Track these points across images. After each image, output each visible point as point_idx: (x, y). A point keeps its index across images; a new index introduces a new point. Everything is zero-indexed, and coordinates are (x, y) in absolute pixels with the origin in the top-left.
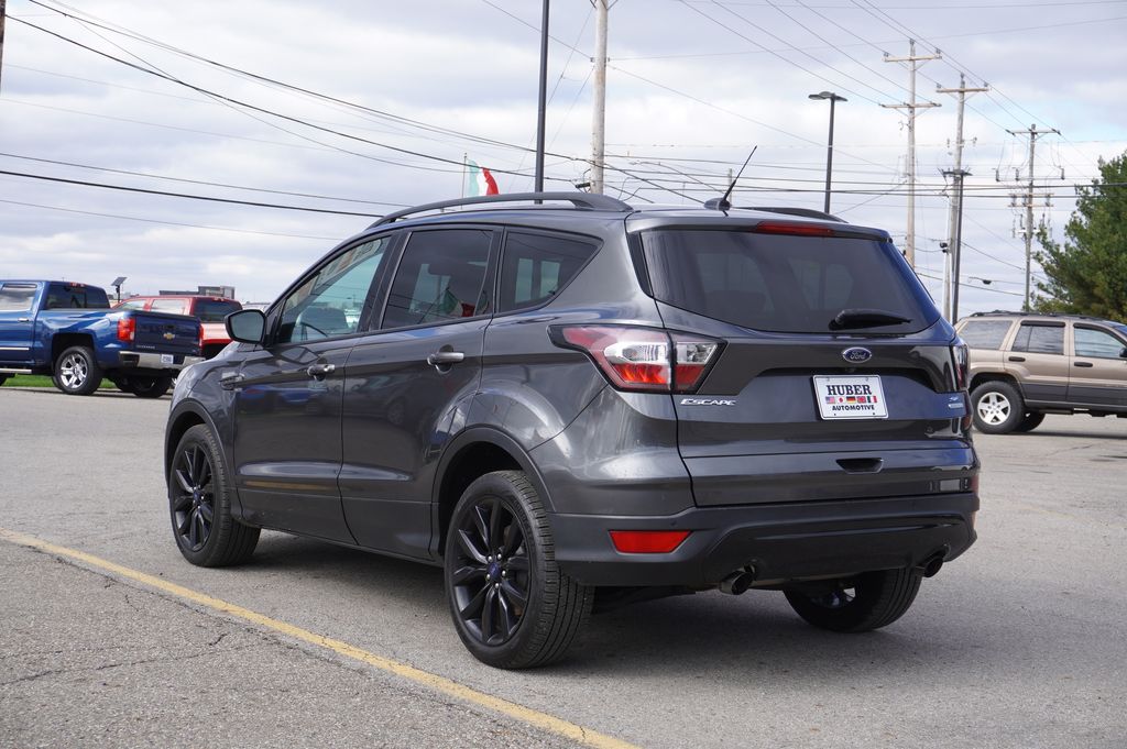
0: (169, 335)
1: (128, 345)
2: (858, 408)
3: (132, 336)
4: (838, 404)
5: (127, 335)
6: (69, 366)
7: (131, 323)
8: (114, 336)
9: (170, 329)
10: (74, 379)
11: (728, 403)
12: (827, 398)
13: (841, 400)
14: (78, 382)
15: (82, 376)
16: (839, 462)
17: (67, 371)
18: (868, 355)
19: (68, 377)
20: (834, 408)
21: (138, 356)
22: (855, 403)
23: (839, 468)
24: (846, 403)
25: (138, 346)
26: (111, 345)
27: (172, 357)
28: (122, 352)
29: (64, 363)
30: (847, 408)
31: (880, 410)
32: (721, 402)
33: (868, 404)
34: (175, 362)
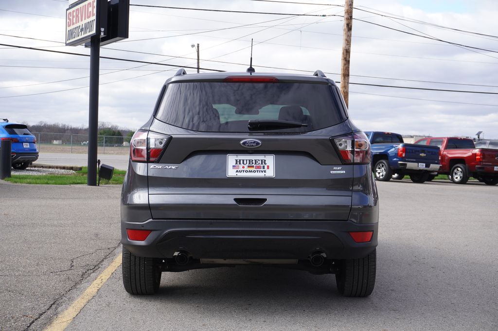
0: (422, 155)
1: (402, 159)
2: (254, 172)
3: (404, 155)
4: (241, 168)
5: (402, 154)
6: (379, 168)
7: (403, 149)
8: (397, 155)
9: (423, 152)
10: (381, 174)
11: (173, 167)
12: (233, 166)
13: (243, 167)
14: (382, 176)
15: (384, 173)
16: (235, 200)
17: (379, 171)
18: (258, 144)
19: (379, 173)
20: (237, 171)
21: (406, 164)
22: (253, 169)
23: (235, 203)
24: (246, 168)
25: (407, 160)
26: (395, 159)
27: (424, 164)
28: (399, 162)
29: (378, 167)
30: (247, 171)
31: (270, 173)
32: (170, 167)
33: (262, 170)
34: (426, 166)
